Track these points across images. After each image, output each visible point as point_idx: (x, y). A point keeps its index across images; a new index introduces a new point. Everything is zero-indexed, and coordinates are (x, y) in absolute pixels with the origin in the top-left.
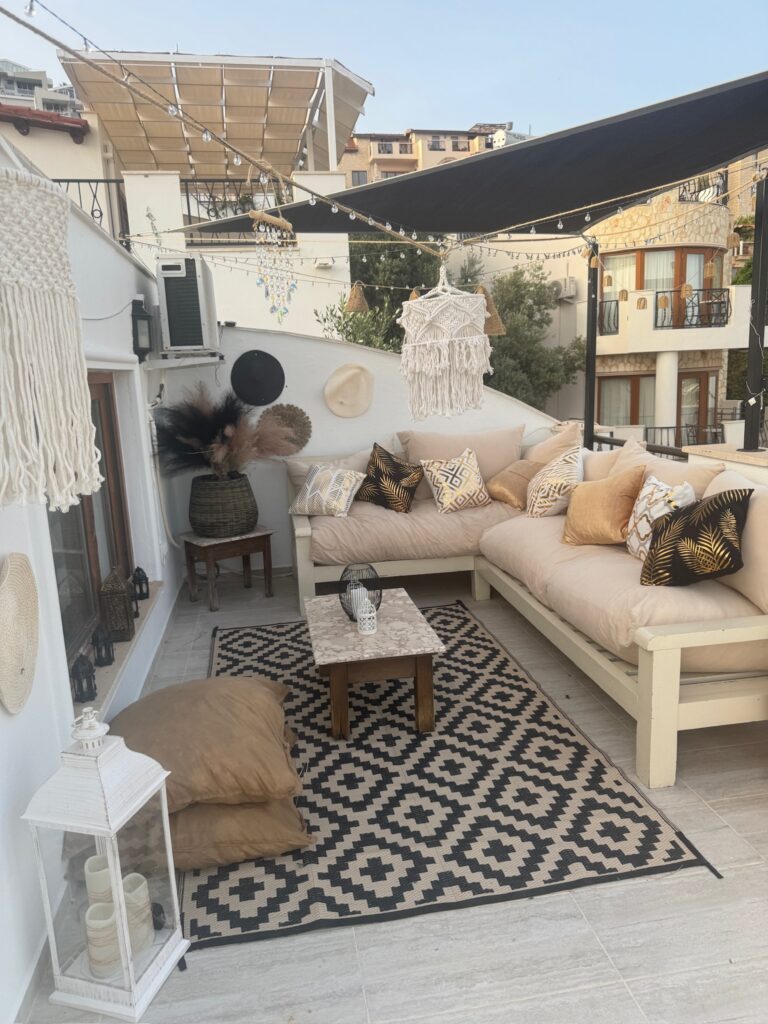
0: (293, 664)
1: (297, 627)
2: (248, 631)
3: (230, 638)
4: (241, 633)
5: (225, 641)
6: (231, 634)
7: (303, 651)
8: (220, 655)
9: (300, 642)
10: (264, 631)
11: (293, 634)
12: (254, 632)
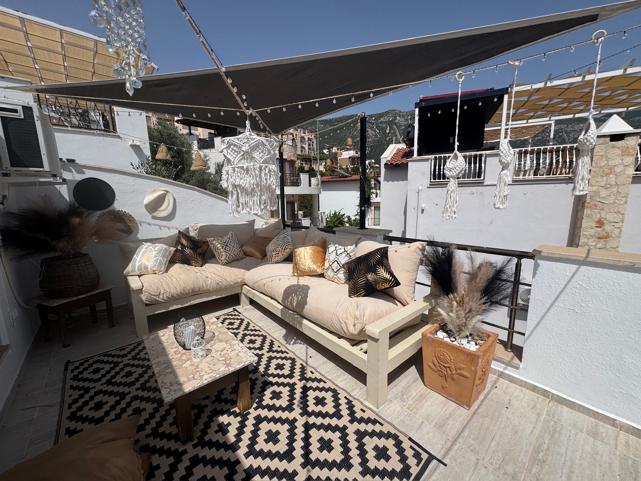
0: (137, 380)
1: (136, 347)
2: (96, 358)
3: (81, 369)
4: (91, 362)
5: (76, 372)
6: (82, 364)
7: (142, 366)
8: (72, 387)
9: (140, 359)
10: (109, 356)
11: (133, 354)
12: (101, 358)
